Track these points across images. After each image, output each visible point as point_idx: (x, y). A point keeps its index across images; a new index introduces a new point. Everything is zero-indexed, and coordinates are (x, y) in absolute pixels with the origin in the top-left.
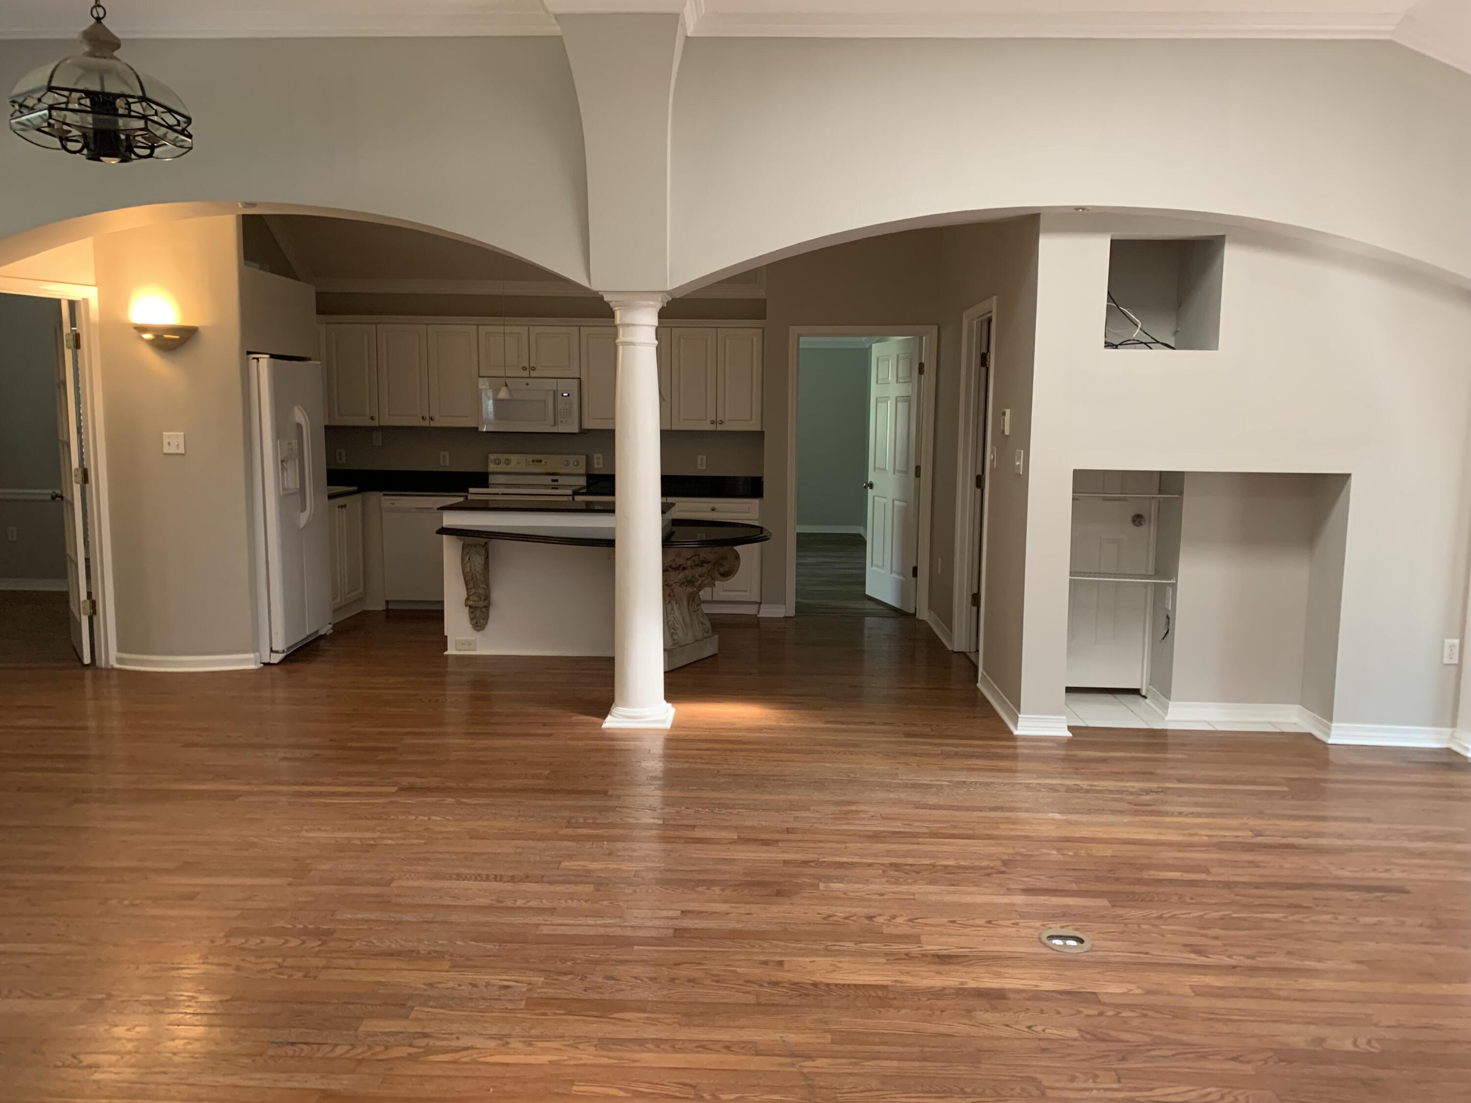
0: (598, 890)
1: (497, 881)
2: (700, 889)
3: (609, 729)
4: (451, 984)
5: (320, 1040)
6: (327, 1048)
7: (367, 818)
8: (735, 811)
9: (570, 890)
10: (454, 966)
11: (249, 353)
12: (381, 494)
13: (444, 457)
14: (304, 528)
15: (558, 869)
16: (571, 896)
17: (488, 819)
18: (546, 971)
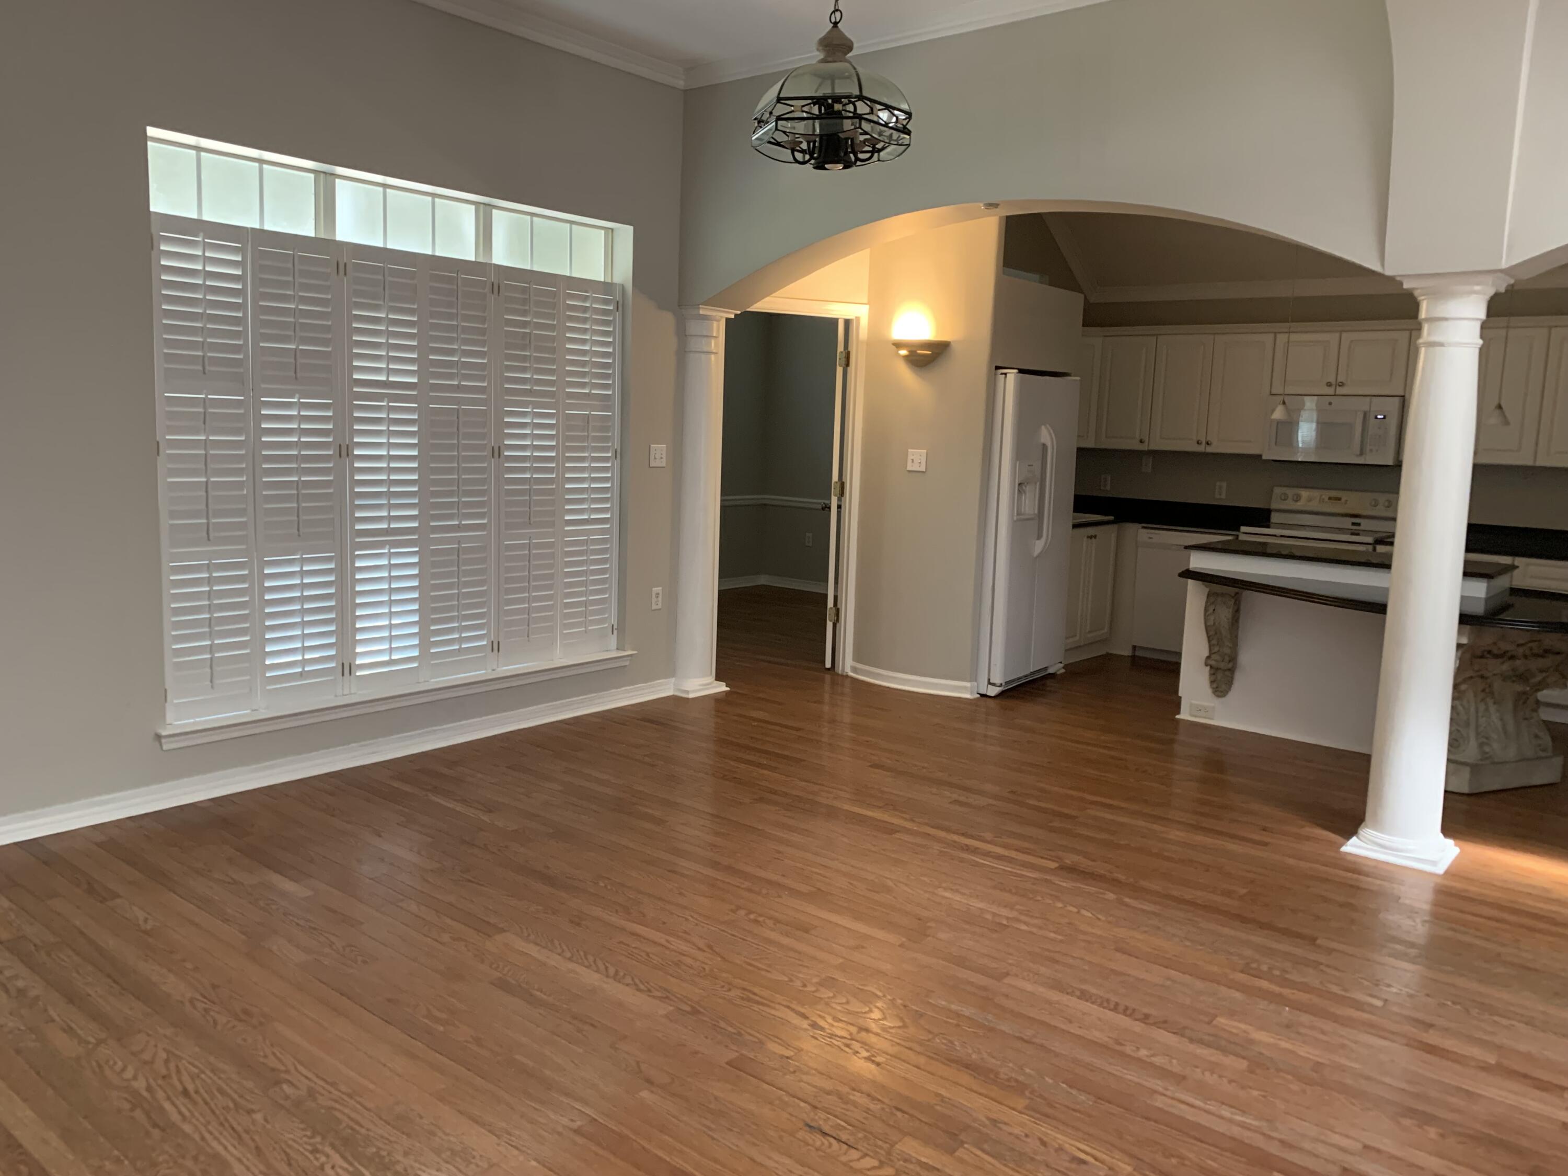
0: (1252, 1072)
1: (1126, 1015)
2: (1407, 1122)
3: (1350, 854)
4: (1017, 1131)
5: (852, 1141)
6: (854, 1154)
7: (1010, 891)
8: (1505, 1022)
9: (1213, 1059)
10: (1031, 1109)
11: (997, 368)
12: (1141, 525)
13: (1220, 487)
14: (1038, 556)
15: (1209, 1023)
16: (1213, 1067)
17: (1145, 932)
18: (1138, 1159)
